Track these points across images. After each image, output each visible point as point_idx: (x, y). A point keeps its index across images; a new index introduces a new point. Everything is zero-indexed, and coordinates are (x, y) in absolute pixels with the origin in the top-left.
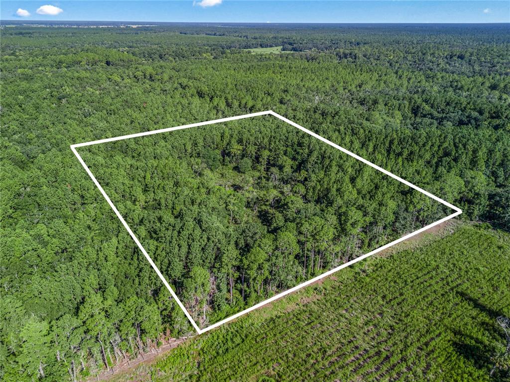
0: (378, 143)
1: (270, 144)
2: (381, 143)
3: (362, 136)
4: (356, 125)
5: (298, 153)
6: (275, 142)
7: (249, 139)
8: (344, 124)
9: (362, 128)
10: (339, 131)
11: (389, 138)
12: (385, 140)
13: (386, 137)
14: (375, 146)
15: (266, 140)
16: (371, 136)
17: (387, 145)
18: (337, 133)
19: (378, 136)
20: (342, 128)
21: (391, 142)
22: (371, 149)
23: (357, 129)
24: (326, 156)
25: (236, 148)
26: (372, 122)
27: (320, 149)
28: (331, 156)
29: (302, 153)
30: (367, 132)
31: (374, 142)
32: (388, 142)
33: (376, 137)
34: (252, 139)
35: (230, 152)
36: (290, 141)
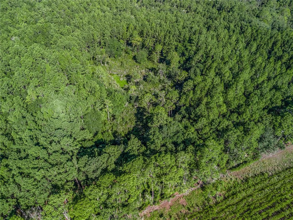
0: (261, 43)
1: (165, 38)
2: (265, 44)
3: (249, 35)
4: (245, 23)
5: (187, 49)
6: (170, 37)
7: (149, 32)
8: (236, 21)
9: (251, 26)
10: (229, 28)
11: (273, 40)
12: (269, 41)
13: (271, 38)
14: (258, 46)
15: (163, 34)
16: (257, 36)
17: (270, 45)
18: (226, 31)
19: (263, 36)
20: (232, 26)
21: (275, 44)
22: (254, 49)
23: (246, 27)
24: (210, 55)
25: (137, 40)
26: (261, 19)
27: (206, 48)
28: (214, 56)
29: (190, 50)
30: (254, 31)
31: (258, 42)
32: (272, 42)
33: (261, 37)
34: (151, 32)
35: (131, 43)
36: (182, 37)
